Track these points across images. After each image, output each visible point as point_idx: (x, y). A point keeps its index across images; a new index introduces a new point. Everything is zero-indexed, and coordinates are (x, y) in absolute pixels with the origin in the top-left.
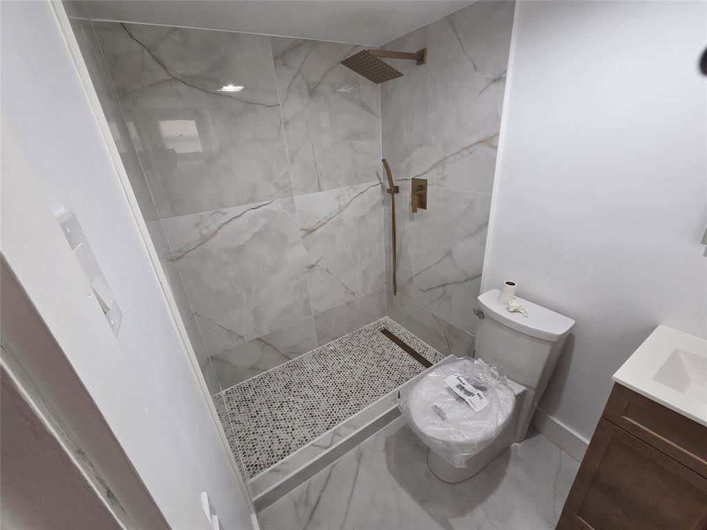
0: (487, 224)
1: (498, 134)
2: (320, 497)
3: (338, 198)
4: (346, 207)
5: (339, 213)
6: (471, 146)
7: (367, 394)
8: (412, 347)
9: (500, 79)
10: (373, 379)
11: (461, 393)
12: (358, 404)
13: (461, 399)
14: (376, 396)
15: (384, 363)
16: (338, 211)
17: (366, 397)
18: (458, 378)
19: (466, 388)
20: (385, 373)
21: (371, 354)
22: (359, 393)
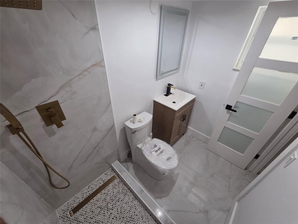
0: (110, 102)
1: (103, 60)
6: (88, 68)
7: (134, 213)
8: (98, 187)
9: (95, 28)
10: (123, 211)
11: (159, 152)
12: (142, 217)
13: (162, 152)
14: (135, 206)
15: (110, 206)
17: (137, 213)
18: (153, 151)
19: (157, 150)
20: (118, 204)
21: (100, 217)
22: (134, 219)
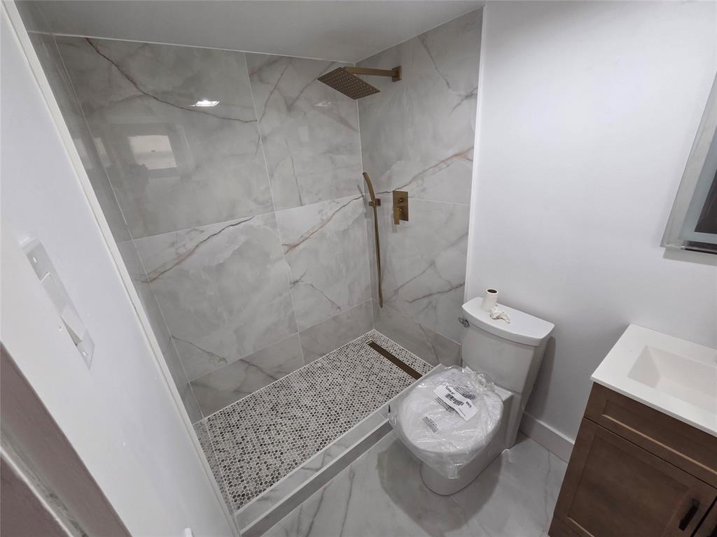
0: (467, 233)
1: (473, 147)
2: (312, 523)
3: (320, 212)
4: (329, 221)
5: (321, 227)
6: (448, 159)
7: (358, 410)
8: (401, 359)
9: (472, 95)
10: (363, 394)
11: (450, 403)
12: (349, 422)
13: (450, 409)
14: (366, 412)
15: (373, 377)
16: (320, 225)
17: (357, 414)
18: (447, 388)
19: (455, 397)
20: (374, 387)
21: (360, 369)
22: (349, 409)
